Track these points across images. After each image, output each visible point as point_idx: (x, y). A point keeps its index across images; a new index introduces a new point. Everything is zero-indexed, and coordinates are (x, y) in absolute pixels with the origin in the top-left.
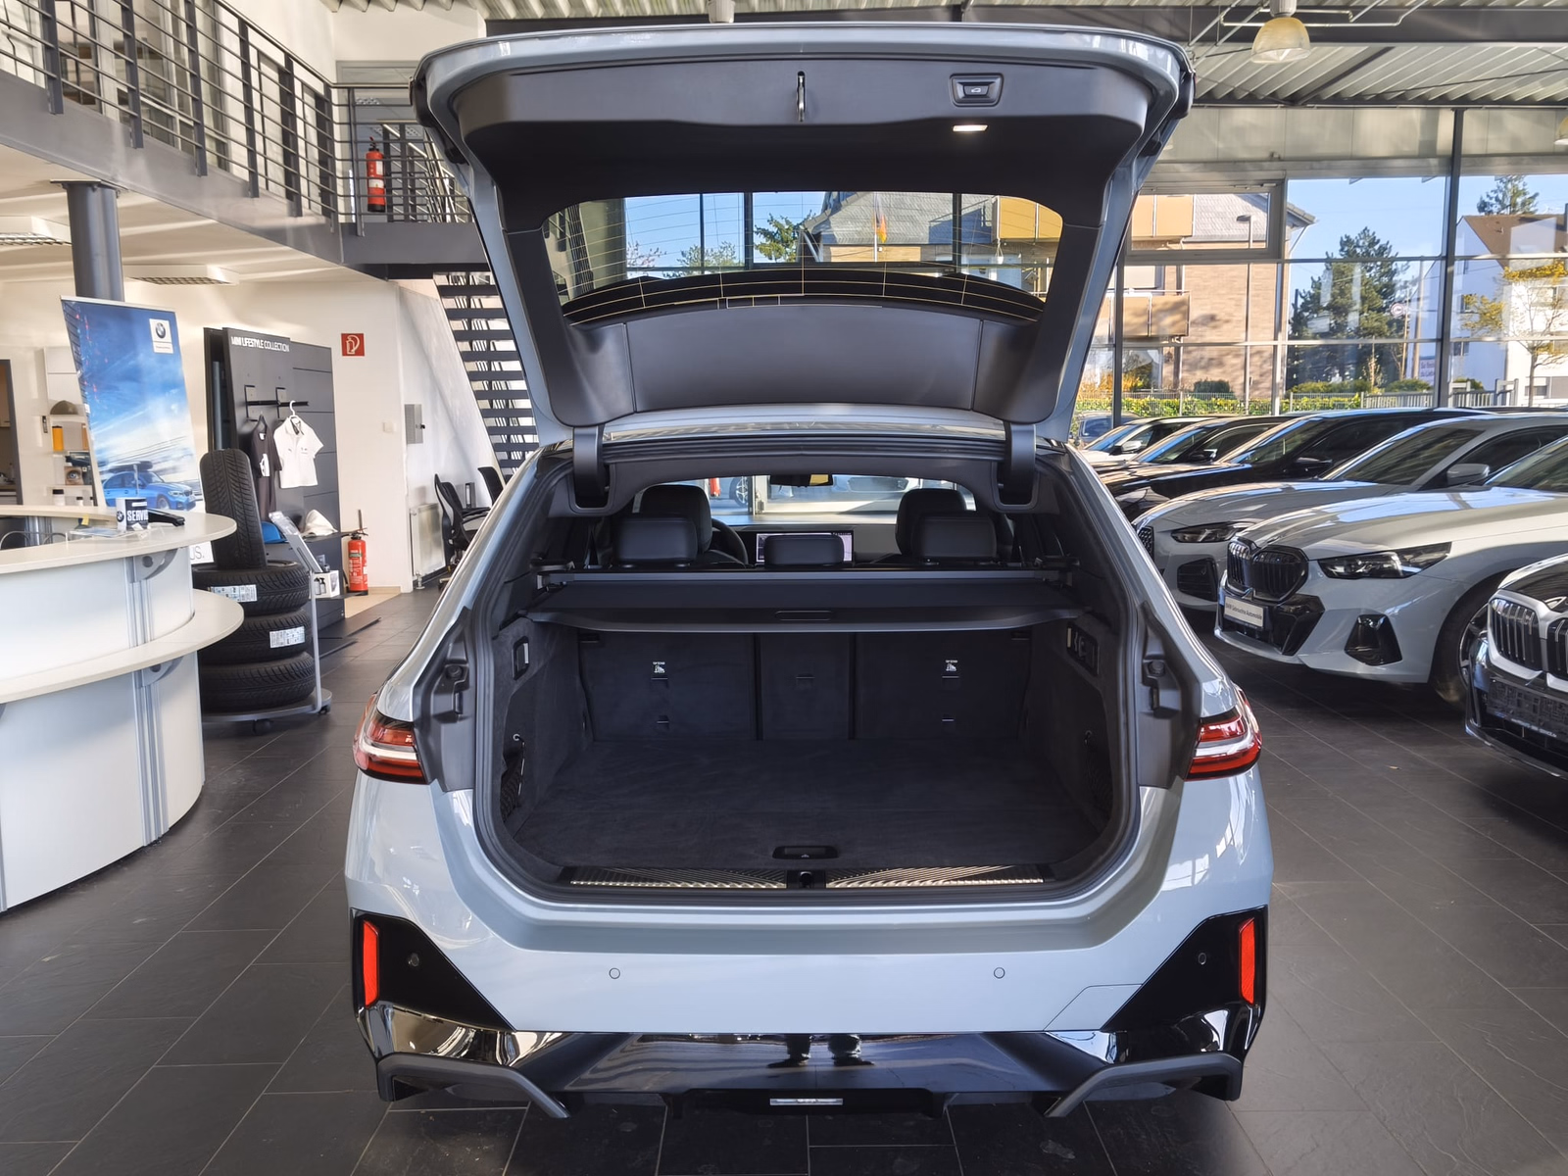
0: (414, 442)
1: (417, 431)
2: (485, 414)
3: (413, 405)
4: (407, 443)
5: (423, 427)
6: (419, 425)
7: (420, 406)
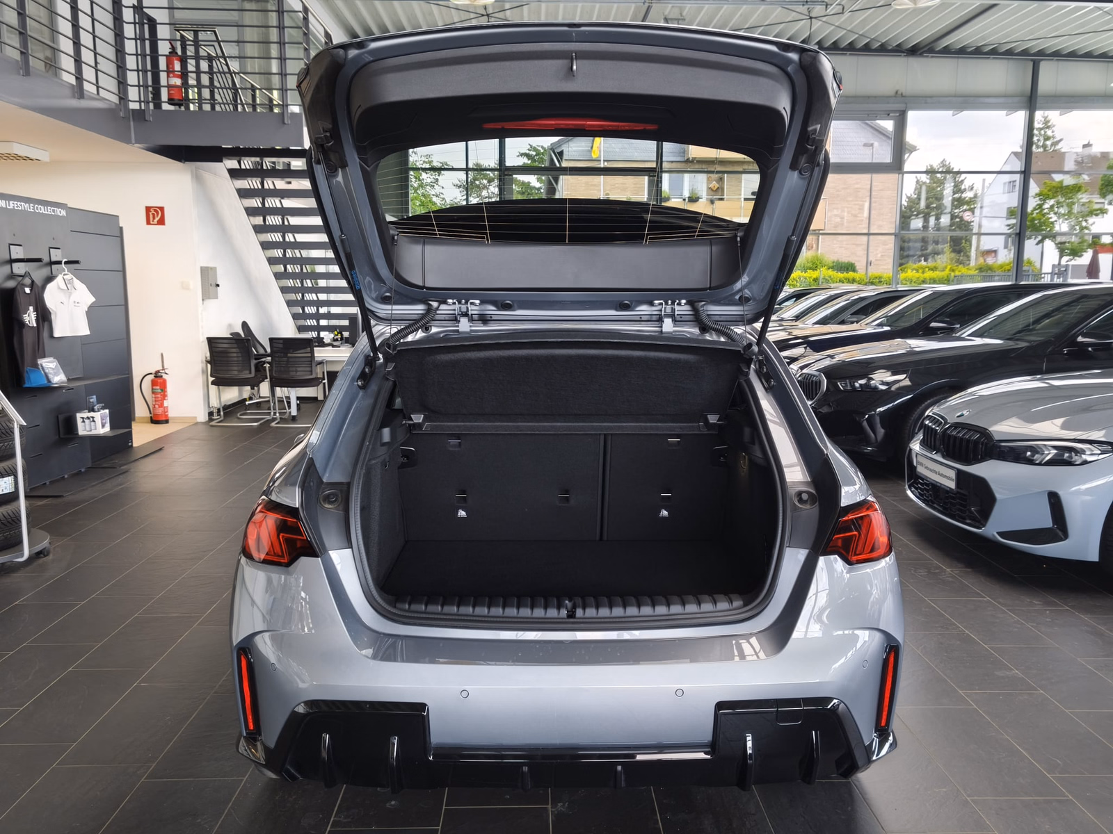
0: (209, 298)
1: (214, 287)
2: (278, 276)
3: (207, 268)
4: (203, 300)
5: (218, 285)
6: (213, 284)
7: (215, 268)
